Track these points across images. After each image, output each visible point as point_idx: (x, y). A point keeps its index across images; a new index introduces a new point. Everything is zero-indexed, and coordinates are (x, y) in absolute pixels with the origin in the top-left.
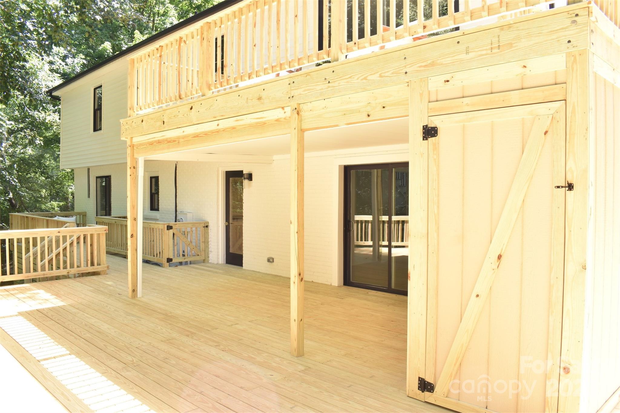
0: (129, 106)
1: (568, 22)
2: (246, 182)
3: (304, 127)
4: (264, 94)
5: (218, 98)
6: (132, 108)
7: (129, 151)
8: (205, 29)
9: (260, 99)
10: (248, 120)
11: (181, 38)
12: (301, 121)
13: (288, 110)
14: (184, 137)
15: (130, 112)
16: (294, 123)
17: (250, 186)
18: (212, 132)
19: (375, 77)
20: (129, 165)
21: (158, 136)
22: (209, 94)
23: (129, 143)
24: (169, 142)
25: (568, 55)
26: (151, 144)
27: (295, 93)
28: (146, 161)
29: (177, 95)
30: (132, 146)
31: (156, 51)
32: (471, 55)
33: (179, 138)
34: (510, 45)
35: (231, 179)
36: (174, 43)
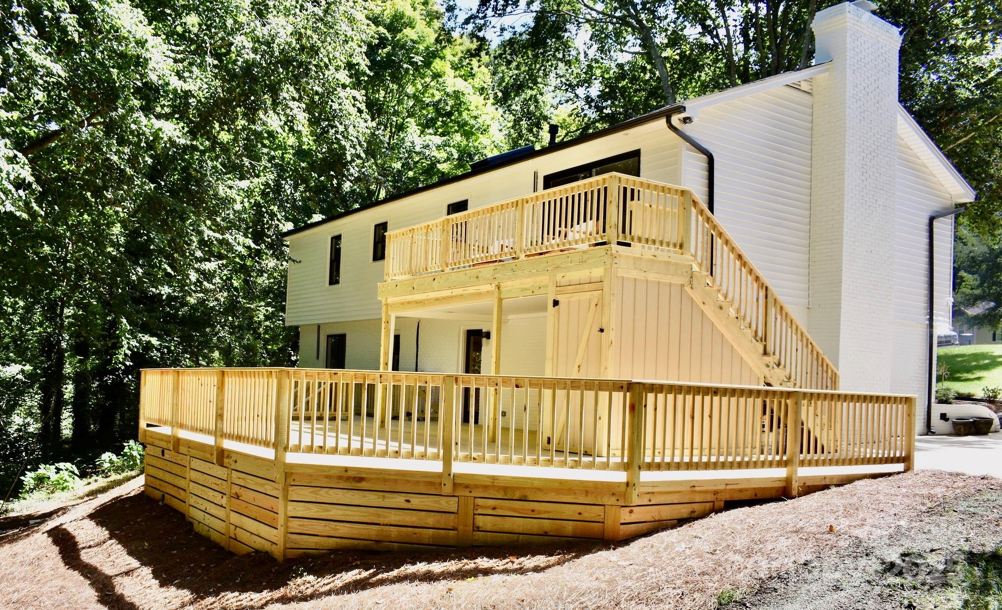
0: (385, 272)
1: (604, 253)
2: (484, 340)
3: (502, 297)
4: (480, 275)
5: (452, 274)
6: (388, 274)
7: (384, 309)
8: (446, 223)
9: (477, 277)
10: (471, 290)
11: (428, 226)
12: (500, 293)
13: (493, 285)
14: (428, 300)
15: (385, 277)
16: (496, 295)
17: (488, 344)
18: (448, 297)
19: (534, 271)
20: (383, 320)
21: (409, 298)
22: (447, 270)
23: (384, 302)
24: (417, 303)
25: (605, 269)
26: (403, 304)
27: (497, 276)
28: (397, 318)
29: (424, 267)
30: (387, 305)
31: (408, 232)
32: (573, 264)
33: (424, 300)
34: (586, 261)
35: (472, 338)
36: (423, 228)
